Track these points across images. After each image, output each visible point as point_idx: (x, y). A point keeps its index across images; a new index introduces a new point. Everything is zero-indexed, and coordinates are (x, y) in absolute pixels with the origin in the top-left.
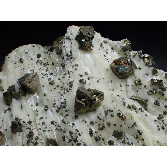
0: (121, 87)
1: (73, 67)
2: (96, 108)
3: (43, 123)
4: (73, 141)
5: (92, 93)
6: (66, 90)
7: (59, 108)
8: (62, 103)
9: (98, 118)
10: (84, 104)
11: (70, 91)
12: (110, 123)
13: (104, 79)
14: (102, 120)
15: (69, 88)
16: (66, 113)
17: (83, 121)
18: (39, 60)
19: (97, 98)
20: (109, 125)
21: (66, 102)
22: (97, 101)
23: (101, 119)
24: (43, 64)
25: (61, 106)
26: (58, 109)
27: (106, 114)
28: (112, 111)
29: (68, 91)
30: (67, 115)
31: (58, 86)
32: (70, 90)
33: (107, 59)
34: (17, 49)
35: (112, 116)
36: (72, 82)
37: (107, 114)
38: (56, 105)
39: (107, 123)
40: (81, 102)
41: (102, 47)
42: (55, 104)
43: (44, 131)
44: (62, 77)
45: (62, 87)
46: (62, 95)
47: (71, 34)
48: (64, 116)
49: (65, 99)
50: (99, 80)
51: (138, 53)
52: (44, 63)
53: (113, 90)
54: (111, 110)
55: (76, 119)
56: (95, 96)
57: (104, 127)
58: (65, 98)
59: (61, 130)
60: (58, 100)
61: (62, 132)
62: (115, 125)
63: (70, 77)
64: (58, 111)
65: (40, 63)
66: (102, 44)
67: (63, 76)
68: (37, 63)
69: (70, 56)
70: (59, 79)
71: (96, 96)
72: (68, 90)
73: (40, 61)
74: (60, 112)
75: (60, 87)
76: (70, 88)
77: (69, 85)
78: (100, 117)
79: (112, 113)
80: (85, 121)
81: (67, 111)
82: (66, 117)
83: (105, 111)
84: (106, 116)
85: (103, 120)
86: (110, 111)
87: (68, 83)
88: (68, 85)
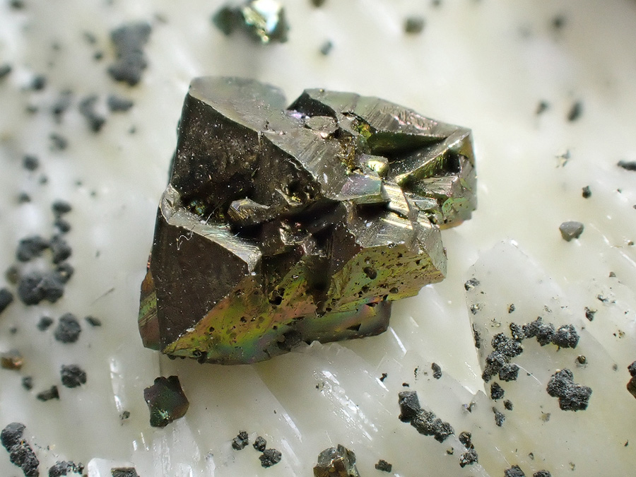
2: (386, 307)
5: (338, 134)
6: (72, 116)
8: (32, 248)
9: (409, 412)
10: (249, 254)
11: (117, 126)
14: (453, 442)
15: (107, 89)
16: (64, 357)
17: (240, 442)
19: (395, 196)
21: (71, 240)
22: (392, 220)
23: (439, 432)
25: (12, 275)
27: (497, 370)
28: (566, 341)
29: (97, 125)
30: (74, 377)
32: (120, 107)
35: (573, 401)
36: (144, 31)
40: (220, 235)
45: (39, 85)
46: (31, 164)
48: (41, 386)
49: (60, 208)
53: (574, 114)
55: (157, 422)
56: (377, 164)
58: (59, 190)
71: (386, 174)
72: (102, 110)
76: (122, 92)
78: (433, 403)
79: (563, 360)
80: (260, 446)
81: (69, 332)
82: (54, 394)
84: (496, 392)
85: (466, 440)
86: (543, 336)
87: (104, 44)
88: (98, 57)
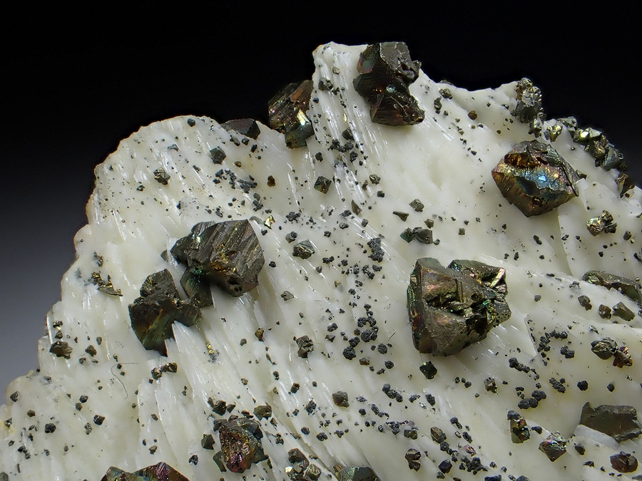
0: (539, 243)
1: (364, 187)
3: (311, 408)
4: (462, 467)
6: (361, 274)
7: (354, 343)
8: (362, 322)
9: (514, 364)
11: (378, 275)
12: (563, 381)
13: (478, 220)
15: (371, 263)
18: (221, 172)
20: (559, 386)
21: (373, 317)
23: (526, 370)
24: (238, 184)
25: (357, 332)
26: (347, 345)
27: (543, 347)
28: (564, 336)
30: (390, 365)
31: (326, 261)
32: (378, 269)
33: (474, 153)
34: (134, 135)
35: (569, 355)
37: (548, 349)
38: (336, 333)
39: (552, 381)
41: (442, 111)
42: (334, 327)
43: (322, 437)
44: (337, 226)
45: (345, 263)
46: (352, 292)
47: (335, 72)
48: (377, 369)
49: (367, 307)
50: (463, 226)
51: (567, 124)
52: (241, 181)
54: (559, 331)
55: (430, 378)
57: (539, 396)
58: (365, 300)
59: (395, 427)
60: (342, 311)
61: (401, 435)
62: (583, 386)
63: (364, 224)
64: (349, 355)
65: (229, 181)
66: (437, 102)
67: (342, 221)
68: (216, 182)
69: (347, 148)
70: (328, 234)
72: (372, 271)
73: (228, 172)
74: (359, 356)
75: (337, 261)
77: (369, 253)
79: (563, 343)
80: (463, 381)
81: (383, 350)
82: (383, 371)
83: (538, 338)
84: (544, 355)
85: (534, 371)
86: (556, 335)
87: (366, 247)
88: (365, 252)
